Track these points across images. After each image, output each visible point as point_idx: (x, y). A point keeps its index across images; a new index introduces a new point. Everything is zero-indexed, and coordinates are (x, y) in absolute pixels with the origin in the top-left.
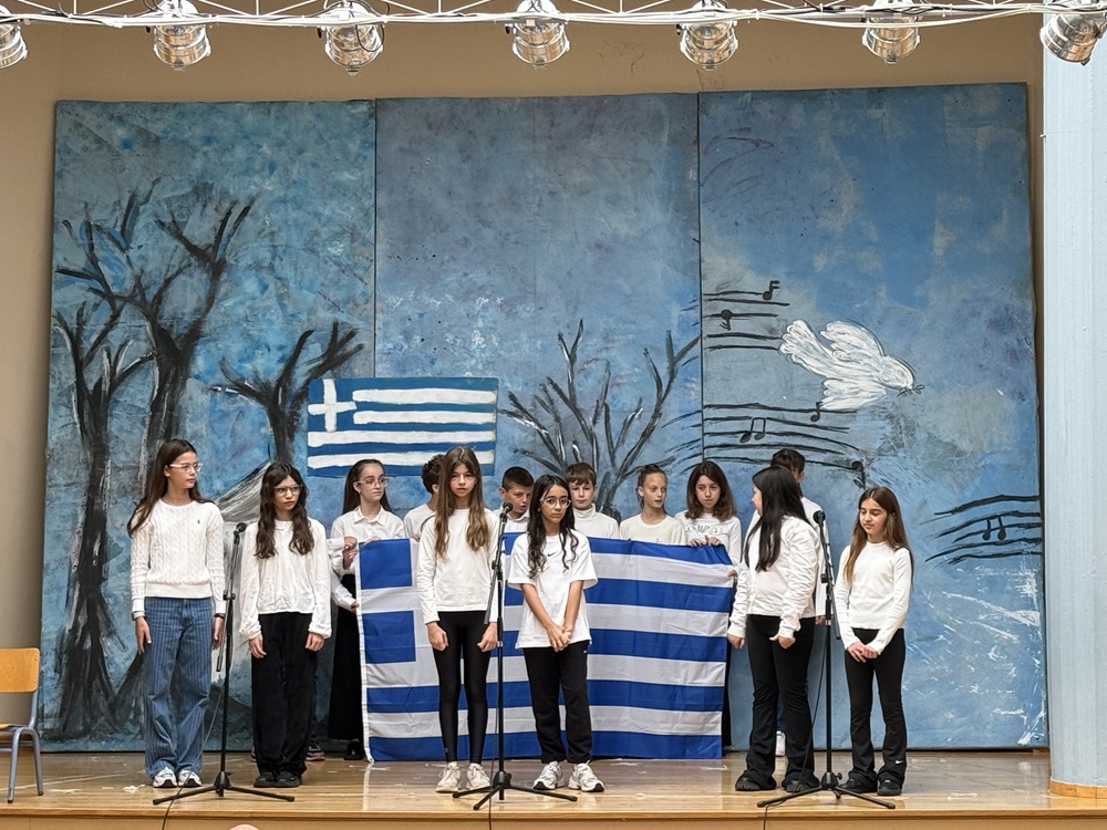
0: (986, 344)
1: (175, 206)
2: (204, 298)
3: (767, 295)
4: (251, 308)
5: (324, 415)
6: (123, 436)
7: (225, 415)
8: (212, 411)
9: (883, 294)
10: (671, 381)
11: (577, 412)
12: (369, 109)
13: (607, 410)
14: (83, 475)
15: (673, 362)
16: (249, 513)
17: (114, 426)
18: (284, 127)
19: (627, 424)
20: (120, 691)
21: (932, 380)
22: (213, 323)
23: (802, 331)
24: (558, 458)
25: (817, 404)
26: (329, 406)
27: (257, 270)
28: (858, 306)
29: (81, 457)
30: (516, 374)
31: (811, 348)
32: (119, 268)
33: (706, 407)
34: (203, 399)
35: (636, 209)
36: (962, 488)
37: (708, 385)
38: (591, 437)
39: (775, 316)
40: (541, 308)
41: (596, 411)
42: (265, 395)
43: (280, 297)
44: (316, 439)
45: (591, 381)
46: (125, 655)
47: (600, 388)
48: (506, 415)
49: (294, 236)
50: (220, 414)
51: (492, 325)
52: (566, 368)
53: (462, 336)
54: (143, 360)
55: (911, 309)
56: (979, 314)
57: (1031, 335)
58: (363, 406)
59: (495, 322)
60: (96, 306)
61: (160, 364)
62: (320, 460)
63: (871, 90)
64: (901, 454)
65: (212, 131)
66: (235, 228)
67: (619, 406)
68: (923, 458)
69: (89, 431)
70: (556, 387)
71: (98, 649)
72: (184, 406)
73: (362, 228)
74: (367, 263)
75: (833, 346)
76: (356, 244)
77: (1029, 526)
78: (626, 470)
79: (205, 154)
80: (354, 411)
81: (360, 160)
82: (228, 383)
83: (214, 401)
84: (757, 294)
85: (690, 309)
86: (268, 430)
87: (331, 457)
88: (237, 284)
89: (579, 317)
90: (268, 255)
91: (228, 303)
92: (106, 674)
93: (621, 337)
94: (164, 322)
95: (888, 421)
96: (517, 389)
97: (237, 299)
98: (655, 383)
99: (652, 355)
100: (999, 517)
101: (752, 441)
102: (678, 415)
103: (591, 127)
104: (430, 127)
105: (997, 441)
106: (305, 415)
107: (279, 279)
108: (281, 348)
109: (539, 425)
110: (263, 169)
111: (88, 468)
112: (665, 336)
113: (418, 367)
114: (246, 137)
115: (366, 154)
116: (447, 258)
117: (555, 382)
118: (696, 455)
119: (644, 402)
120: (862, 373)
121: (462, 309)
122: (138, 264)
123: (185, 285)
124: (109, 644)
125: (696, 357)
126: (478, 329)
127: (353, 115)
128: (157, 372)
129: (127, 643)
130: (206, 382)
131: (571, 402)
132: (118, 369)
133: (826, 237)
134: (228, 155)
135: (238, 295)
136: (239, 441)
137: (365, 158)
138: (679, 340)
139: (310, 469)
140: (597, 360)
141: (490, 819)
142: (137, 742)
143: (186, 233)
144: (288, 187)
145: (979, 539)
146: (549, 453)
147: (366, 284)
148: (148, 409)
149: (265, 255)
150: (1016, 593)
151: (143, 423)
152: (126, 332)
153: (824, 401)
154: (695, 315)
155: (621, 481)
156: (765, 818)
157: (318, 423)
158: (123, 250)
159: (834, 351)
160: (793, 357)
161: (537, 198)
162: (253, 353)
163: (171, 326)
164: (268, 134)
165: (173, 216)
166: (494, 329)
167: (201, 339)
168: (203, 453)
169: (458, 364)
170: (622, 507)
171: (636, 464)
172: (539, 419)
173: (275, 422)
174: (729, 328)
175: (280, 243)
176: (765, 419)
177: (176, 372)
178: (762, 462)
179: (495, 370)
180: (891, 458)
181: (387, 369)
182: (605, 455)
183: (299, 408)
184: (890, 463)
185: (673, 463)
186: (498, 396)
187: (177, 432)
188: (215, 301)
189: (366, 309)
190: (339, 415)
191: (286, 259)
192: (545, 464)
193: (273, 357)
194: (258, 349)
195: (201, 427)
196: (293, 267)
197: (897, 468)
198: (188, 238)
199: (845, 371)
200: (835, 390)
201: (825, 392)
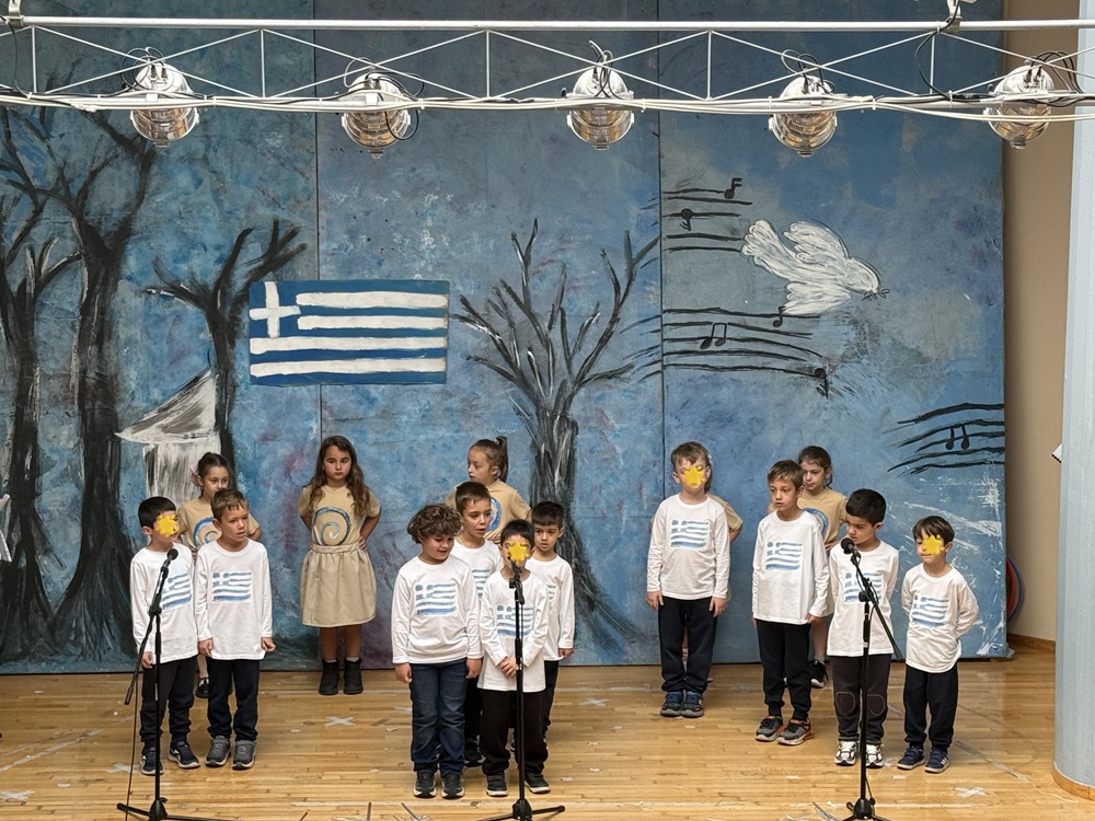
0: (954, 247)
2: (133, 192)
3: (729, 194)
4: (184, 203)
5: (266, 320)
6: (52, 341)
7: (161, 319)
8: (147, 315)
9: (848, 193)
11: (532, 317)
13: (563, 315)
14: (10, 384)
15: (632, 264)
16: (190, 423)
17: (41, 331)
19: (584, 330)
20: (59, 612)
21: (898, 284)
22: (144, 220)
23: (764, 232)
24: (513, 365)
25: (780, 308)
26: (272, 310)
27: (190, 163)
28: (823, 205)
29: (8, 364)
31: (774, 250)
32: (39, 158)
33: (665, 312)
34: (137, 302)
36: (925, 395)
37: (668, 288)
38: (547, 343)
39: (737, 216)
40: (494, 206)
41: (552, 316)
42: (203, 298)
43: (216, 193)
44: (258, 346)
45: (546, 284)
46: (64, 574)
47: (556, 292)
48: (457, 320)
49: (228, 125)
50: (155, 318)
51: (442, 224)
52: (520, 270)
53: (411, 236)
54: (70, 261)
55: (878, 209)
56: (947, 214)
57: (1000, 236)
58: (308, 311)
59: (445, 221)
60: (16, 200)
61: (88, 265)
62: (264, 368)
64: (865, 361)
67: (576, 310)
68: (888, 366)
69: (14, 336)
70: (509, 290)
71: (34, 568)
72: (116, 310)
73: (302, 117)
74: (307, 156)
75: (796, 248)
76: (295, 136)
77: (993, 435)
78: (583, 377)
80: (298, 316)
82: (163, 285)
83: (147, 303)
84: (718, 192)
85: (650, 207)
86: (207, 335)
87: (275, 364)
88: (169, 177)
89: (533, 216)
90: (201, 146)
91: (159, 199)
92: (44, 593)
93: (577, 237)
94: (91, 218)
95: (852, 326)
96: (469, 293)
97: (169, 194)
98: (613, 286)
99: (609, 256)
100: (962, 426)
101: (713, 347)
102: (636, 321)
105: (962, 346)
106: (245, 320)
107: (214, 172)
108: (218, 248)
109: (492, 330)
111: (15, 375)
112: (623, 237)
113: (364, 269)
116: (393, 151)
117: (509, 285)
118: (655, 362)
119: (601, 306)
120: (826, 276)
121: (410, 206)
122: (60, 155)
123: (112, 178)
124: (44, 562)
125: (655, 259)
126: (428, 228)
128: (86, 273)
129: (64, 561)
130: (139, 284)
131: (526, 307)
132: (43, 269)
135: (171, 189)
136: (176, 348)
138: (638, 241)
139: (253, 377)
140: (552, 261)
142: (79, 664)
143: (111, 120)
144: (221, 72)
145: (942, 448)
146: (503, 360)
147: (307, 179)
148: (78, 313)
149: (199, 146)
150: (978, 503)
151: (73, 328)
152: (50, 229)
154: (653, 214)
155: (578, 390)
157: (260, 329)
158: (43, 139)
159: (797, 252)
160: (755, 259)
162: (189, 253)
163: (100, 223)
166: (444, 229)
167: (132, 238)
168: (138, 360)
169: (407, 265)
170: (579, 416)
171: (593, 371)
172: (493, 324)
173: (214, 329)
174: (690, 229)
175: (214, 133)
176: (726, 325)
177: (107, 272)
178: (723, 369)
179: (446, 272)
180: (854, 364)
181: (332, 270)
182: (561, 363)
183: (240, 313)
184: (854, 370)
185: (632, 370)
186: (449, 301)
187: (110, 339)
188: (146, 196)
189: (308, 206)
190: (282, 320)
191: (221, 151)
192: (500, 371)
193: (210, 257)
194: (193, 248)
195: (136, 332)
196: (228, 160)
197: (860, 376)
198: (114, 126)
199: (809, 274)
200: (798, 294)
201: (788, 297)
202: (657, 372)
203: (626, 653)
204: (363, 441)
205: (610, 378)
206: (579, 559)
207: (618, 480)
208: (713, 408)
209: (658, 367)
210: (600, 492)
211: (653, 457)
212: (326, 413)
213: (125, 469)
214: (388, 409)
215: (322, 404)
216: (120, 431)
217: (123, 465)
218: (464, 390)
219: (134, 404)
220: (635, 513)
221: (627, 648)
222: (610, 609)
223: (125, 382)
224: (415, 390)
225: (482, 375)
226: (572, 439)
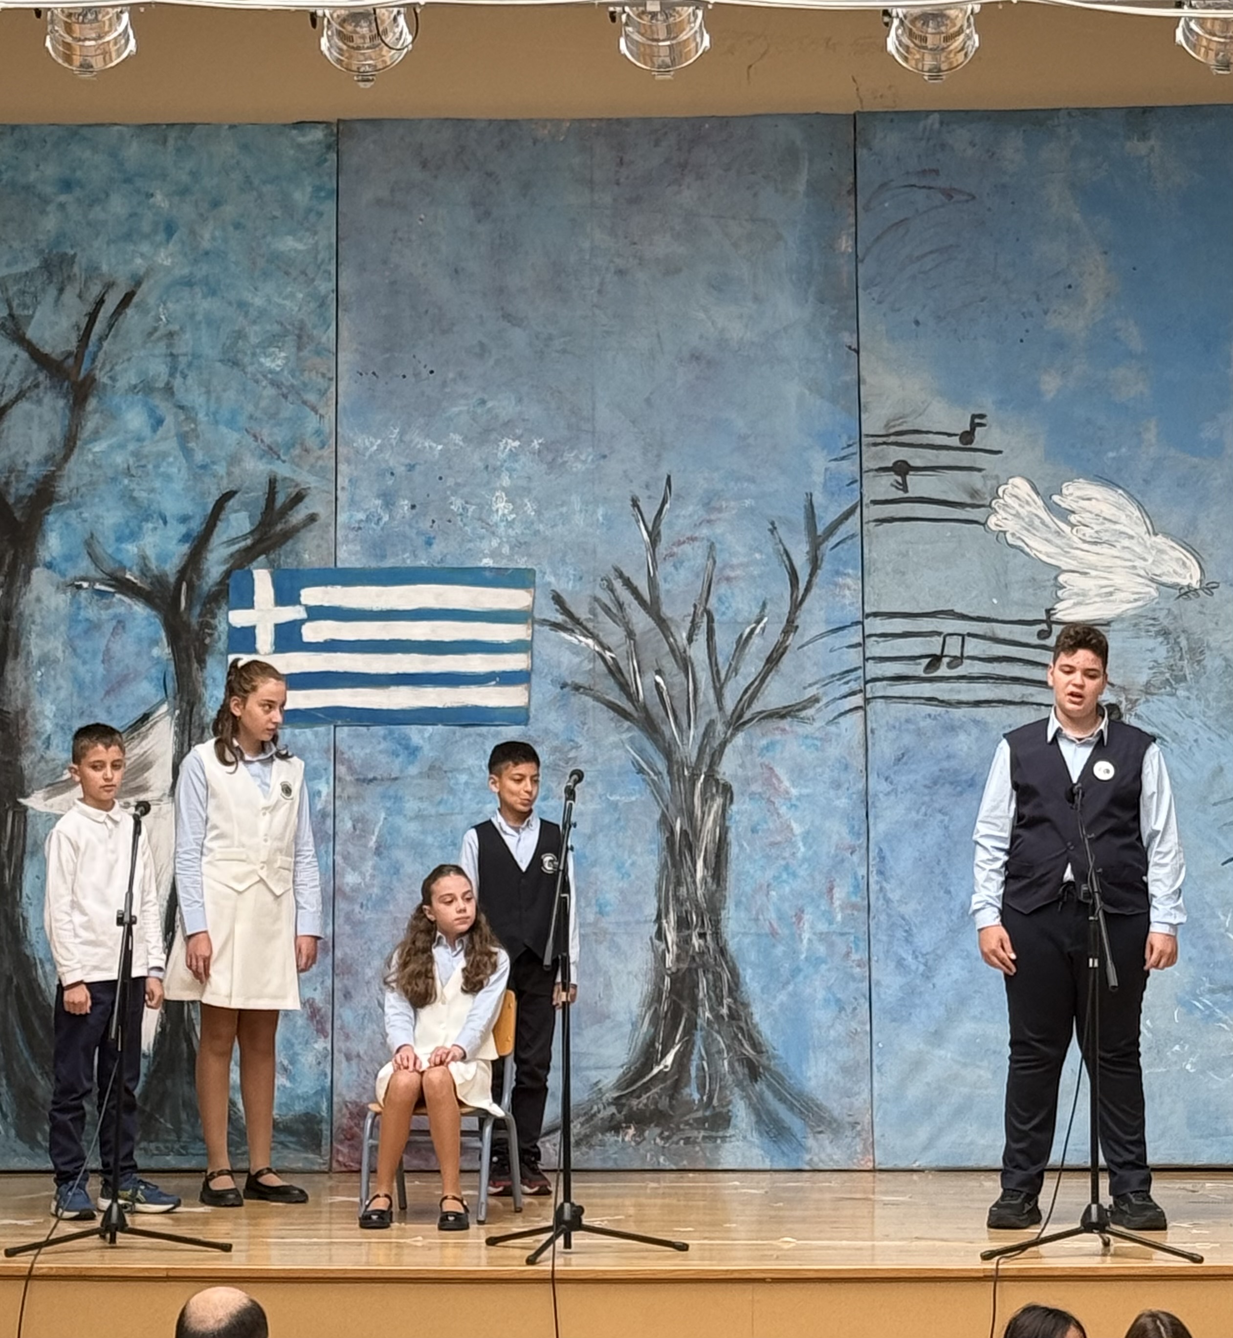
1: (13, 289)
2: (59, 438)
3: (967, 437)
4: (136, 454)
5: (253, 628)
7: (93, 627)
8: (73, 620)
9: (1151, 436)
10: (812, 575)
11: (662, 623)
12: (325, 136)
13: (711, 620)
15: (816, 543)
16: (133, 785)
18: (189, 164)
21: (1231, 575)
22: (74, 478)
23: (1023, 495)
24: (631, 697)
25: (1048, 611)
26: (262, 613)
27: (146, 394)
28: (1111, 454)
30: (563, 562)
31: (1037, 522)
33: (868, 616)
34: (59, 601)
35: (756, 299)
37: (873, 580)
38: (685, 664)
39: (980, 470)
40: (604, 457)
41: (693, 621)
42: (159, 595)
43: (183, 439)
45: (683, 575)
47: (699, 586)
48: (547, 628)
49: (204, 339)
50: (85, 625)
51: (523, 483)
52: (643, 552)
53: (478, 500)
55: (1196, 460)
58: (317, 613)
59: (529, 478)
63: (1131, 110)
64: (1181, 693)
65: (74, 171)
66: (110, 327)
67: (730, 614)
68: (1218, 700)
70: (628, 583)
72: (27, 612)
73: (315, 327)
74: (322, 383)
75: (1072, 519)
76: (305, 353)
78: (740, 716)
79: (62, 206)
80: (302, 622)
81: (312, 217)
82: (99, 575)
83: (76, 604)
84: (950, 435)
85: (843, 458)
86: (163, 651)
88: (113, 415)
89: (663, 472)
90: (163, 370)
91: (98, 447)
93: (732, 504)
95: (1160, 639)
96: (565, 587)
97: (114, 440)
98: (787, 577)
99: (781, 531)
101: (943, 670)
102: (823, 630)
103: (683, 166)
104: (424, 165)
106: (222, 628)
107: (182, 407)
108: (184, 519)
109: (600, 644)
110: (155, 231)
112: (802, 502)
113: (404, 551)
114: (128, 180)
115: (321, 208)
116: (451, 375)
117: (627, 574)
118: (853, 693)
119: (768, 607)
120: (1119, 562)
121: (476, 457)
123: (28, 417)
125: (853, 536)
126: (504, 489)
127: (300, 147)
130: (63, 575)
131: (652, 608)
133: (1060, 345)
134: (97, 208)
135: (115, 434)
136: (117, 669)
137: (320, 214)
138: (826, 508)
140: (693, 539)
141: (553, 1280)
143: (31, 333)
144: (196, 261)
146: (617, 689)
147: (322, 417)
149: (158, 369)
153: (1059, 606)
154: (850, 468)
155: (733, 735)
156: (996, 1278)
157: (244, 640)
159: (1073, 526)
160: (1008, 536)
161: (597, 280)
162: (140, 528)
163: (7, 483)
164: (164, 176)
165: (10, 307)
166: (528, 490)
167: (55, 505)
168: (58, 689)
169: (470, 545)
170: (735, 777)
171: (757, 707)
172: (601, 635)
173: (174, 639)
174: (905, 490)
175: (183, 350)
176: (963, 636)
177: (15, 557)
178: (960, 703)
179: (530, 556)
180: (1166, 698)
181: (355, 554)
182: (707, 693)
183: (214, 617)
184: (1164, 707)
185: (817, 706)
186: (534, 598)
187: (16, 655)
188: (79, 443)
189: (319, 458)
190: (278, 627)
191: (192, 377)
192: (612, 706)
193: (171, 533)
194: (147, 520)
195: (55, 646)
196: (203, 390)
197: (1177, 717)
198: (34, 341)
199: (1092, 558)
200: (1076, 590)
201: (1060, 593)
202: (856, 708)
203: (808, 1150)
204: (400, 812)
205: (783, 717)
206: (735, 1000)
207: (794, 875)
208: (945, 764)
209: (858, 700)
210: (768, 894)
211: (848, 839)
212: (342, 770)
213: (33, 854)
214: (438, 764)
215: (336, 755)
216: (26, 796)
217: (29, 848)
218: (556, 735)
219: (50, 754)
220: (822, 927)
221: (810, 1142)
222: (783, 1079)
223: (36, 720)
224: (480, 735)
225: (584, 712)
226: (724, 811)
